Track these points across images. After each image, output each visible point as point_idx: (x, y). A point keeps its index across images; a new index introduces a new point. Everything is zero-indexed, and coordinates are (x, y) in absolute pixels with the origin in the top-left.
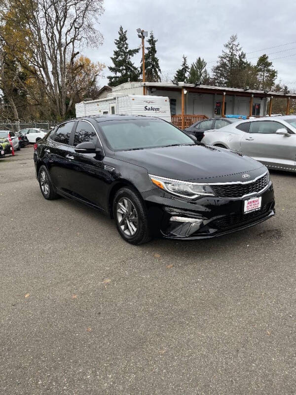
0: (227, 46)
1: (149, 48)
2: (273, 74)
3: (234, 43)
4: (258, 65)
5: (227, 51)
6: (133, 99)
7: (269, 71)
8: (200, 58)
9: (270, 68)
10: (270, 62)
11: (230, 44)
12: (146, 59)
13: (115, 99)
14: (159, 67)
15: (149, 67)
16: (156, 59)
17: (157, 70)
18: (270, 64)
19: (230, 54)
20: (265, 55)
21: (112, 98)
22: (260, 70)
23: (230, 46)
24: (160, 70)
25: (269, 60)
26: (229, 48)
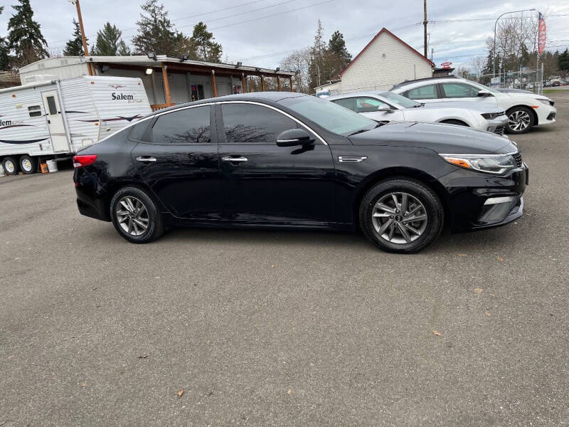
0: (146, 8)
1: (19, 7)
2: (216, 49)
3: (156, 4)
4: (195, 36)
5: (148, 15)
6: (93, 83)
7: (210, 44)
8: (108, 24)
9: (211, 40)
10: (209, 32)
11: (150, 6)
12: (17, 24)
13: (53, 83)
14: (42, 36)
15: (25, 38)
16: (36, 23)
17: (40, 41)
18: (210, 36)
19: (153, 19)
20: (201, 24)
21: (49, 81)
22: (199, 43)
23: (151, 8)
24: (44, 41)
25: (208, 30)
26: (150, 10)
